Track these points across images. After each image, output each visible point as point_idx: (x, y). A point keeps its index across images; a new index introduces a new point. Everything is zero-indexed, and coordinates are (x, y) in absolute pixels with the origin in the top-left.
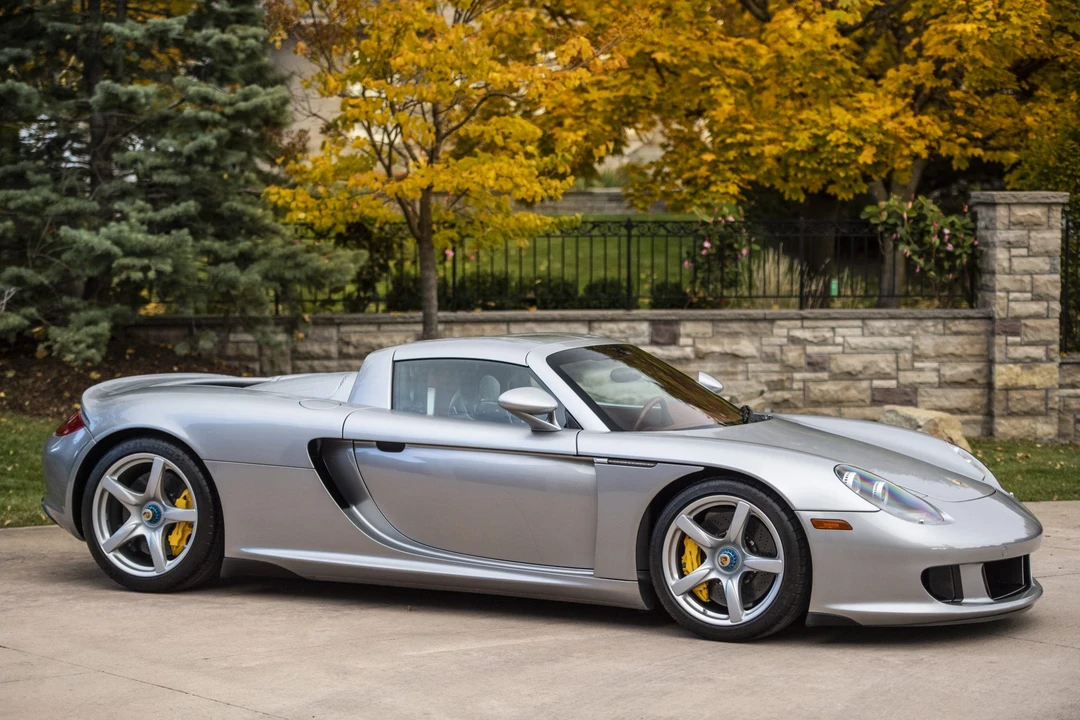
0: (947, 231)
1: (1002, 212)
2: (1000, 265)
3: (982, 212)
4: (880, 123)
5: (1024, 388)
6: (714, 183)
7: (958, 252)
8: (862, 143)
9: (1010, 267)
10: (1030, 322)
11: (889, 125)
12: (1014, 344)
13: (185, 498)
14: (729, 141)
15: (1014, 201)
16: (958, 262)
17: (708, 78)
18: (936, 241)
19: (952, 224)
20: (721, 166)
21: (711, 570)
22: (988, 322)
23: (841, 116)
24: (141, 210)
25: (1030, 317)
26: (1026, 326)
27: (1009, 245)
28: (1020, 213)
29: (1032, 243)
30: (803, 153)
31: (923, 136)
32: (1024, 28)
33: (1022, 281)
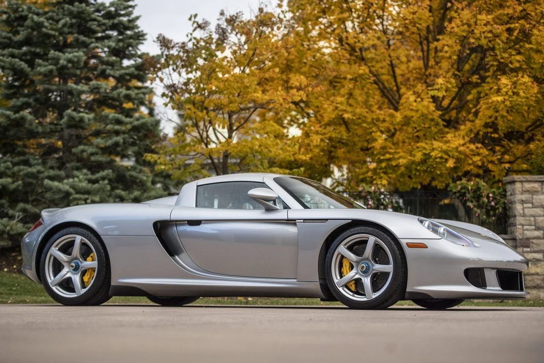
0: (491, 195)
1: (518, 185)
2: (518, 212)
3: (509, 187)
4: (457, 148)
5: (533, 274)
6: (375, 179)
7: (497, 206)
8: (448, 157)
9: (524, 213)
10: (534, 241)
11: (461, 148)
12: (527, 252)
13: (92, 257)
14: (382, 158)
15: (524, 180)
16: (497, 211)
17: (371, 128)
18: (486, 200)
19: (494, 193)
20: (378, 171)
21: (356, 274)
22: (514, 241)
23: (436, 144)
24: (86, 174)
25: (535, 238)
26: (532, 242)
27: (523, 202)
28: (528, 186)
29: (534, 201)
30: (419, 164)
31: (479, 154)
32: (527, 98)
33: (530, 220)
